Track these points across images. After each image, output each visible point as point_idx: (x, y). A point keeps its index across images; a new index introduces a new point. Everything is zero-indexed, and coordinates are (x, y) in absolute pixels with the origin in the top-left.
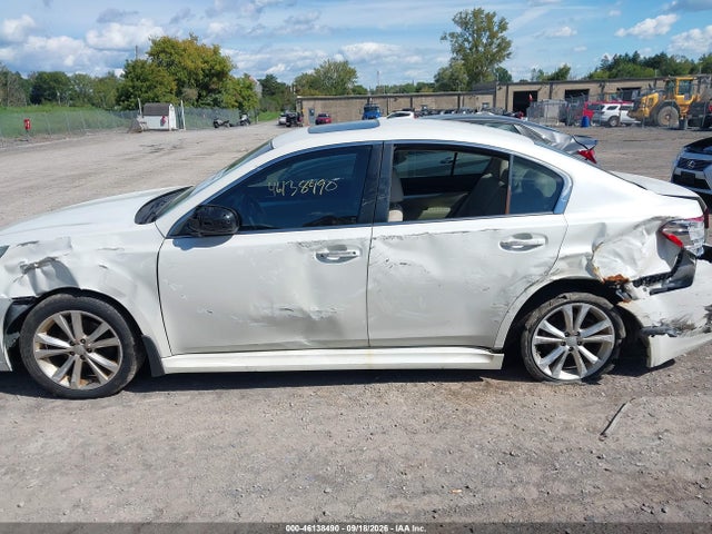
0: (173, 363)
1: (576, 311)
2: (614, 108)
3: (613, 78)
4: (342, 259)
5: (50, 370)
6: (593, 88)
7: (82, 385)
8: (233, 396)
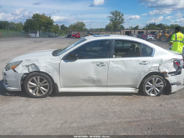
0: (61, 90)
1: (155, 79)
2: (150, 36)
3: (149, 29)
4: (102, 66)
5: (31, 91)
6: (145, 31)
7: (38, 95)
8: (75, 98)
